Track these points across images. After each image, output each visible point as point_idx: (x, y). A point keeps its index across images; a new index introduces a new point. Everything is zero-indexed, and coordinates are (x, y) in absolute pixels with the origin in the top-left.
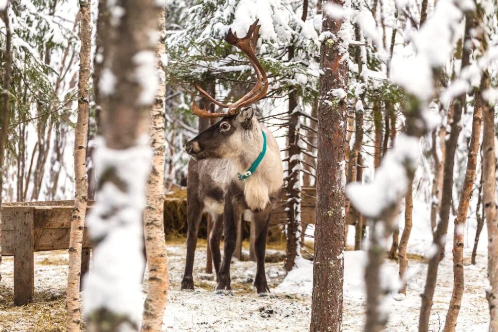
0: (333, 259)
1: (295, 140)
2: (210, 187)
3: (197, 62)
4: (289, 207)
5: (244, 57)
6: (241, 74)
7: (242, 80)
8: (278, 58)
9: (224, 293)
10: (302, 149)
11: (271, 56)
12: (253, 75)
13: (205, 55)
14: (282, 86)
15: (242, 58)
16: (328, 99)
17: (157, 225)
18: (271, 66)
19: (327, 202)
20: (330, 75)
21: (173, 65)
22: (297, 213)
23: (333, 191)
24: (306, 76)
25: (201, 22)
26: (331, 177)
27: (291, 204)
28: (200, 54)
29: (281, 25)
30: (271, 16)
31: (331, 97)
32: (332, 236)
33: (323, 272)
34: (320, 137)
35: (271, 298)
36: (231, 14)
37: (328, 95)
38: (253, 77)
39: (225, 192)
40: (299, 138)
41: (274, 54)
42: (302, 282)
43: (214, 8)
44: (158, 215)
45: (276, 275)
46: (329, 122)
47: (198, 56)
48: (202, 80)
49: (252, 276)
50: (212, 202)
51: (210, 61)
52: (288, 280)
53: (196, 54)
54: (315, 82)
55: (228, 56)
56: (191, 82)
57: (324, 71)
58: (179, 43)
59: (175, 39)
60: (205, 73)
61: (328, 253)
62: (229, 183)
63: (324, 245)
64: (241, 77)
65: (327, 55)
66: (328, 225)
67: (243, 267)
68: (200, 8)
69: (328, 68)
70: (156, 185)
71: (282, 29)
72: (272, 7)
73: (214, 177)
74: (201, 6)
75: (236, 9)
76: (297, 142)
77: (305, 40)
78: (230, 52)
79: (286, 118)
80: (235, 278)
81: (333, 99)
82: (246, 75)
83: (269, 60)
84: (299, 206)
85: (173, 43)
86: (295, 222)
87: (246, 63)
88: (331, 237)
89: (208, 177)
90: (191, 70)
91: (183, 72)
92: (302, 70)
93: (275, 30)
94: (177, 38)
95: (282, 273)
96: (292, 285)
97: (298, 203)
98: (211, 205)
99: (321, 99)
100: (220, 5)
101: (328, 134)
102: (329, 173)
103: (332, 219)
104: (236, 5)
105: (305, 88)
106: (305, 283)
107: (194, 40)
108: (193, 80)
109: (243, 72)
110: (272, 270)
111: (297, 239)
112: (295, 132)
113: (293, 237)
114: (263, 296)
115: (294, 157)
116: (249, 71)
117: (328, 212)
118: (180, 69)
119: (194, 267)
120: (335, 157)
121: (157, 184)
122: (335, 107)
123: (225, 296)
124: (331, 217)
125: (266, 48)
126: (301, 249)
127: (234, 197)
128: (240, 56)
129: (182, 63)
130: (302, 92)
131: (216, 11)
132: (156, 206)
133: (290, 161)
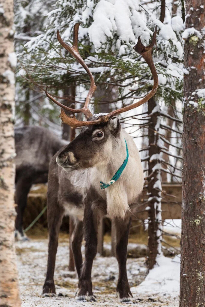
0: (201, 271)
1: (155, 140)
2: (69, 191)
3: (57, 65)
4: (149, 206)
5: (103, 58)
6: (101, 75)
7: (101, 82)
8: (137, 59)
9: (86, 299)
10: (162, 148)
11: (130, 57)
12: (112, 76)
13: (64, 57)
14: (141, 87)
15: (101, 60)
16: (193, 100)
17: (7, 245)
18: (130, 67)
19: (194, 210)
20: (195, 74)
21: (33, 68)
22: (158, 212)
23: (200, 198)
24: (165, 76)
25: (60, 26)
26: (198, 183)
27: (151, 203)
28: (59, 56)
29: (140, 27)
30: (130, 17)
31: (196, 97)
32: (199, 246)
33: (190, 284)
34: (185, 141)
35: (134, 303)
36: (90, 17)
37: (193, 96)
38: (112, 78)
39: (85, 196)
40: (159, 137)
41: (133, 55)
42: (164, 280)
43: (73, 12)
44: (8, 234)
45: (137, 272)
46: (194, 124)
47: (57, 58)
48: (62, 82)
49: (114, 273)
50: (71, 207)
51: (69, 63)
52: (149, 279)
53: (56, 56)
54: (175, 83)
55: (88, 58)
56: (51, 85)
57: (188, 70)
58: (40, 46)
59: (36, 42)
60: (65, 75)
61: (195, 264)
62: (88, 188)
63: (191, 256)
64: (100, 78)
65: (191, 53)
66: (196, 235)
67: (105, 264)
68: (59, 12)
69: (193, 67)
70: (5, 201)
71: (140, 30)
72: (130, 8)
73: (73, 182)
74: (60, 9)
75: (94, 11)
76: (157, 142)
77: (163, 41)
78: (89, 54)
79: (147, 118)
80: (97, 276)
81: (198, 100)
82: (105, 76)
83: (128, 61)
84: (160, 205)
85: (33, 47)
86: (156, 221)
87: (105, 65)
88: (198, 248)
89: (67, 181)
90: (51, 72)
91: (43, 74)
92: (162, 71)
93: (133, 31)
94: (38, 42)
95: (144, 269)
96: (154, 283)
97: (158, 202)
98: (71, 210)
99: (186, 101)
100: (79, 8)
101: (193, 137)
102: (195, 178)
103: (200, 228)
104: (94, 7)
105: (164, 88)
106: (166, 281)
107: (53, 43)
108: (53, 82)
109: (102, 73)
110: (134, 266)
111: (158, 238)
112: (154, 132)
113: (154, 236)
114: (126, 301)
115: (153, 157)
116: (107, 73)
117: (195, 221)
118: (40, 71)
119: (57, 264)
120: (202, 161)
121: (6, 199)
122: (201, 109)
123: (87, 303)
124: (199, 225)
125: (125, 49)
126: (162, 248)
127: (93, 203)
128: (99, 57)
129: (42, 65)
130: (161, 92)
131: (75, 14)
132: (6, 224)
133: (151, 161)
